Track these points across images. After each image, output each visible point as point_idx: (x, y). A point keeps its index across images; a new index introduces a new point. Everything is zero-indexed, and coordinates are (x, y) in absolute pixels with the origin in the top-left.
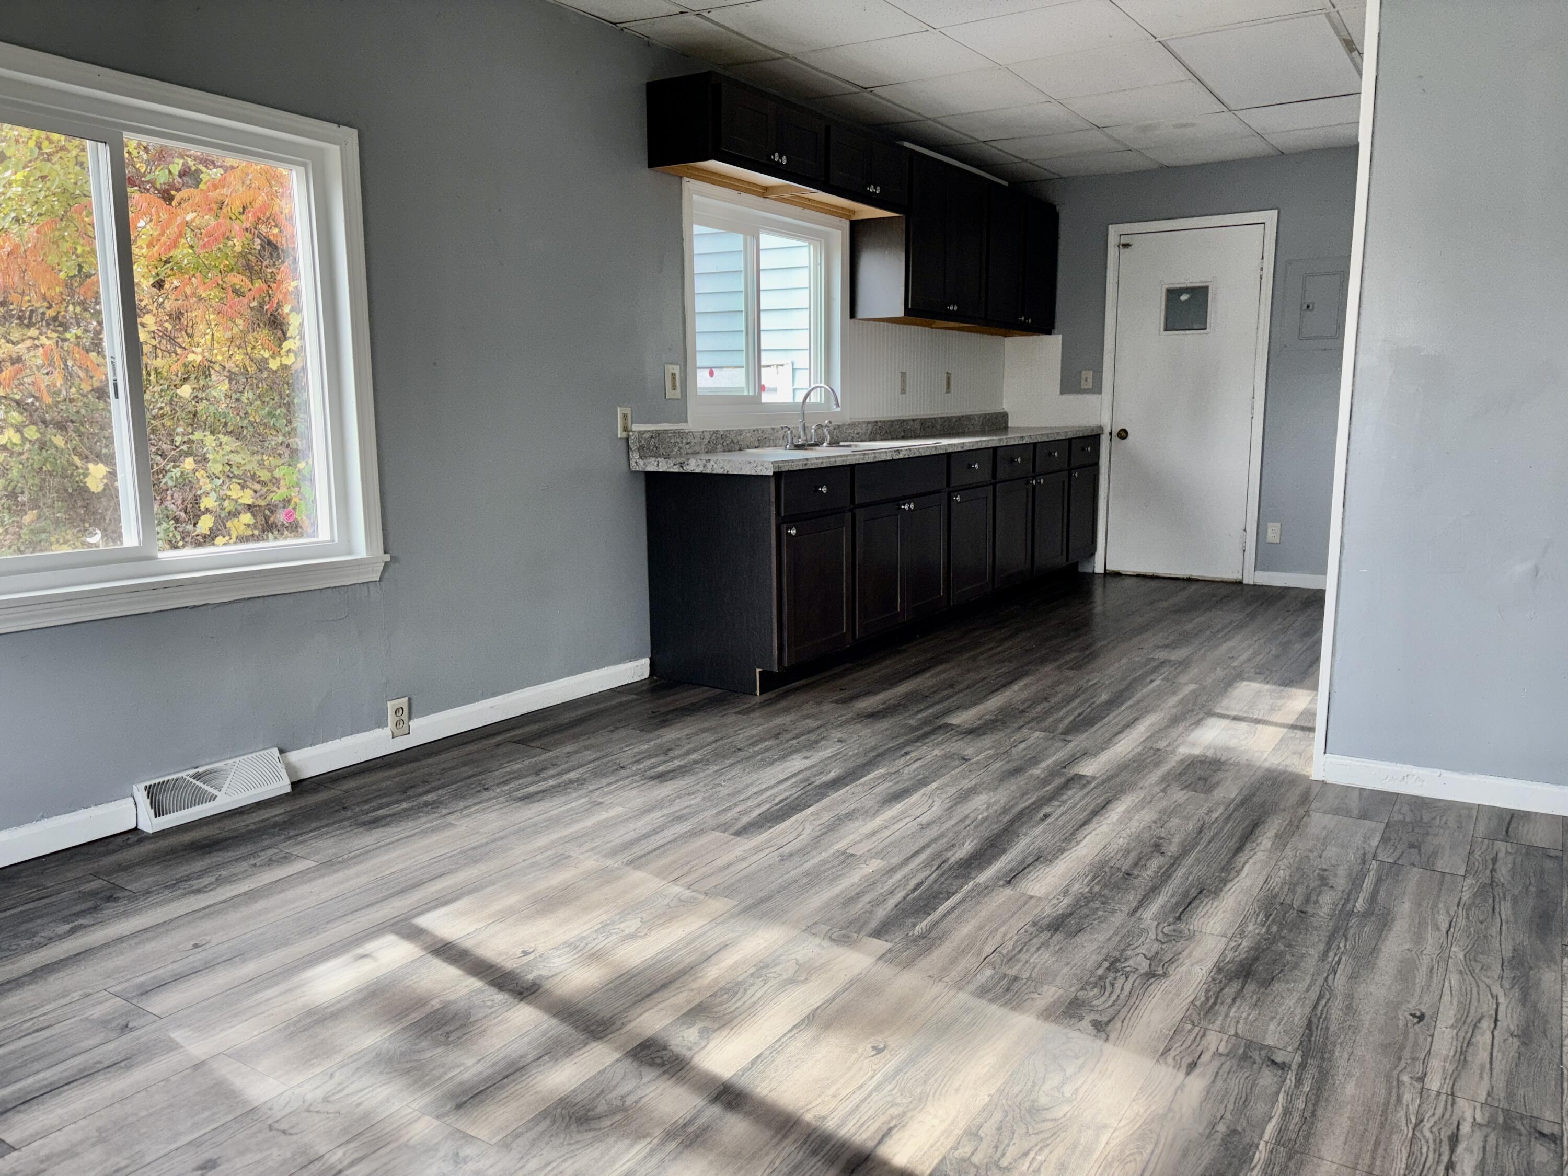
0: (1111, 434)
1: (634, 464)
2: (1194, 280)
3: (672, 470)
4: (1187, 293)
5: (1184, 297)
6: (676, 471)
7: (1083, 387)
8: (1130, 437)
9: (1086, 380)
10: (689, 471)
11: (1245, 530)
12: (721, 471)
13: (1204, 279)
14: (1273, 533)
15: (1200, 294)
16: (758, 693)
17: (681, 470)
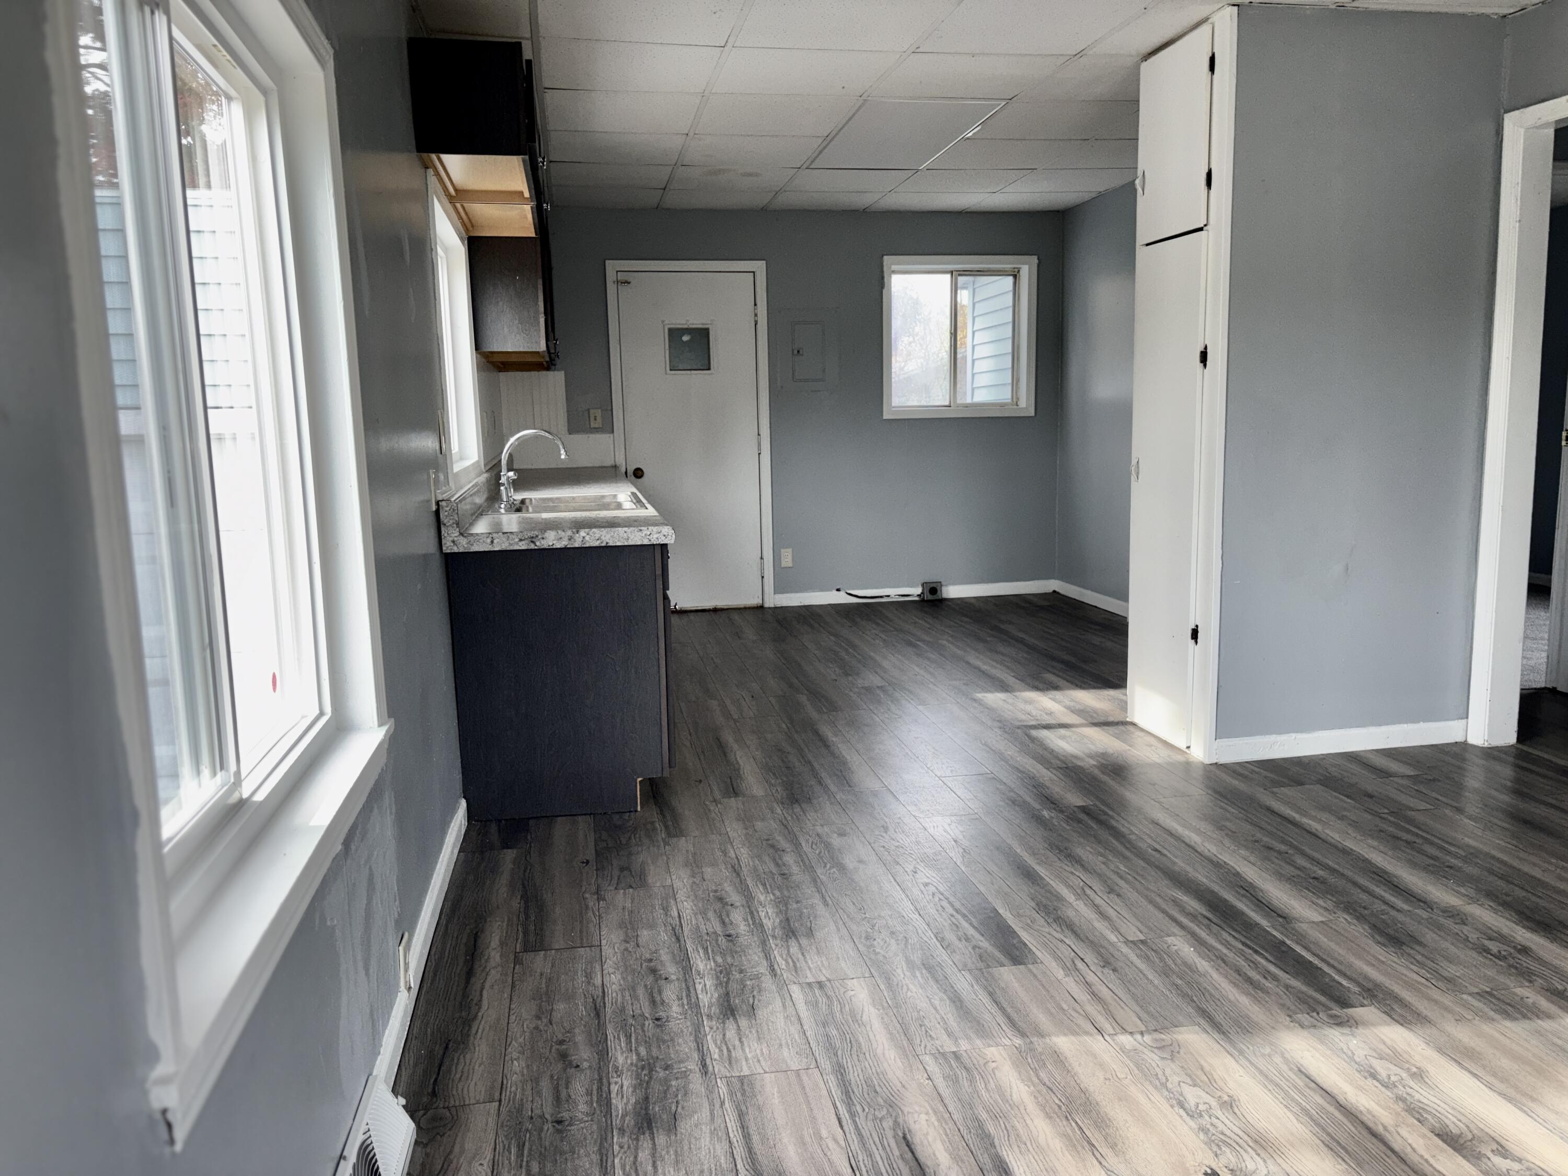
0: (626, 473)
1: (449, 544)
2: (696, 322)
3: (516, 547)
4: (690, 334)
5: (686, 338)
6: (523, 548)
7: (593, 425)
8: (645, 475)
9: (595, 419)
10: (546, 546)
11: (762, 558)
12: (597, 544)
13: (704, 322)
14: (787, 559)
15: (702, 336)
16: (639, 808)
17: (532, 546)
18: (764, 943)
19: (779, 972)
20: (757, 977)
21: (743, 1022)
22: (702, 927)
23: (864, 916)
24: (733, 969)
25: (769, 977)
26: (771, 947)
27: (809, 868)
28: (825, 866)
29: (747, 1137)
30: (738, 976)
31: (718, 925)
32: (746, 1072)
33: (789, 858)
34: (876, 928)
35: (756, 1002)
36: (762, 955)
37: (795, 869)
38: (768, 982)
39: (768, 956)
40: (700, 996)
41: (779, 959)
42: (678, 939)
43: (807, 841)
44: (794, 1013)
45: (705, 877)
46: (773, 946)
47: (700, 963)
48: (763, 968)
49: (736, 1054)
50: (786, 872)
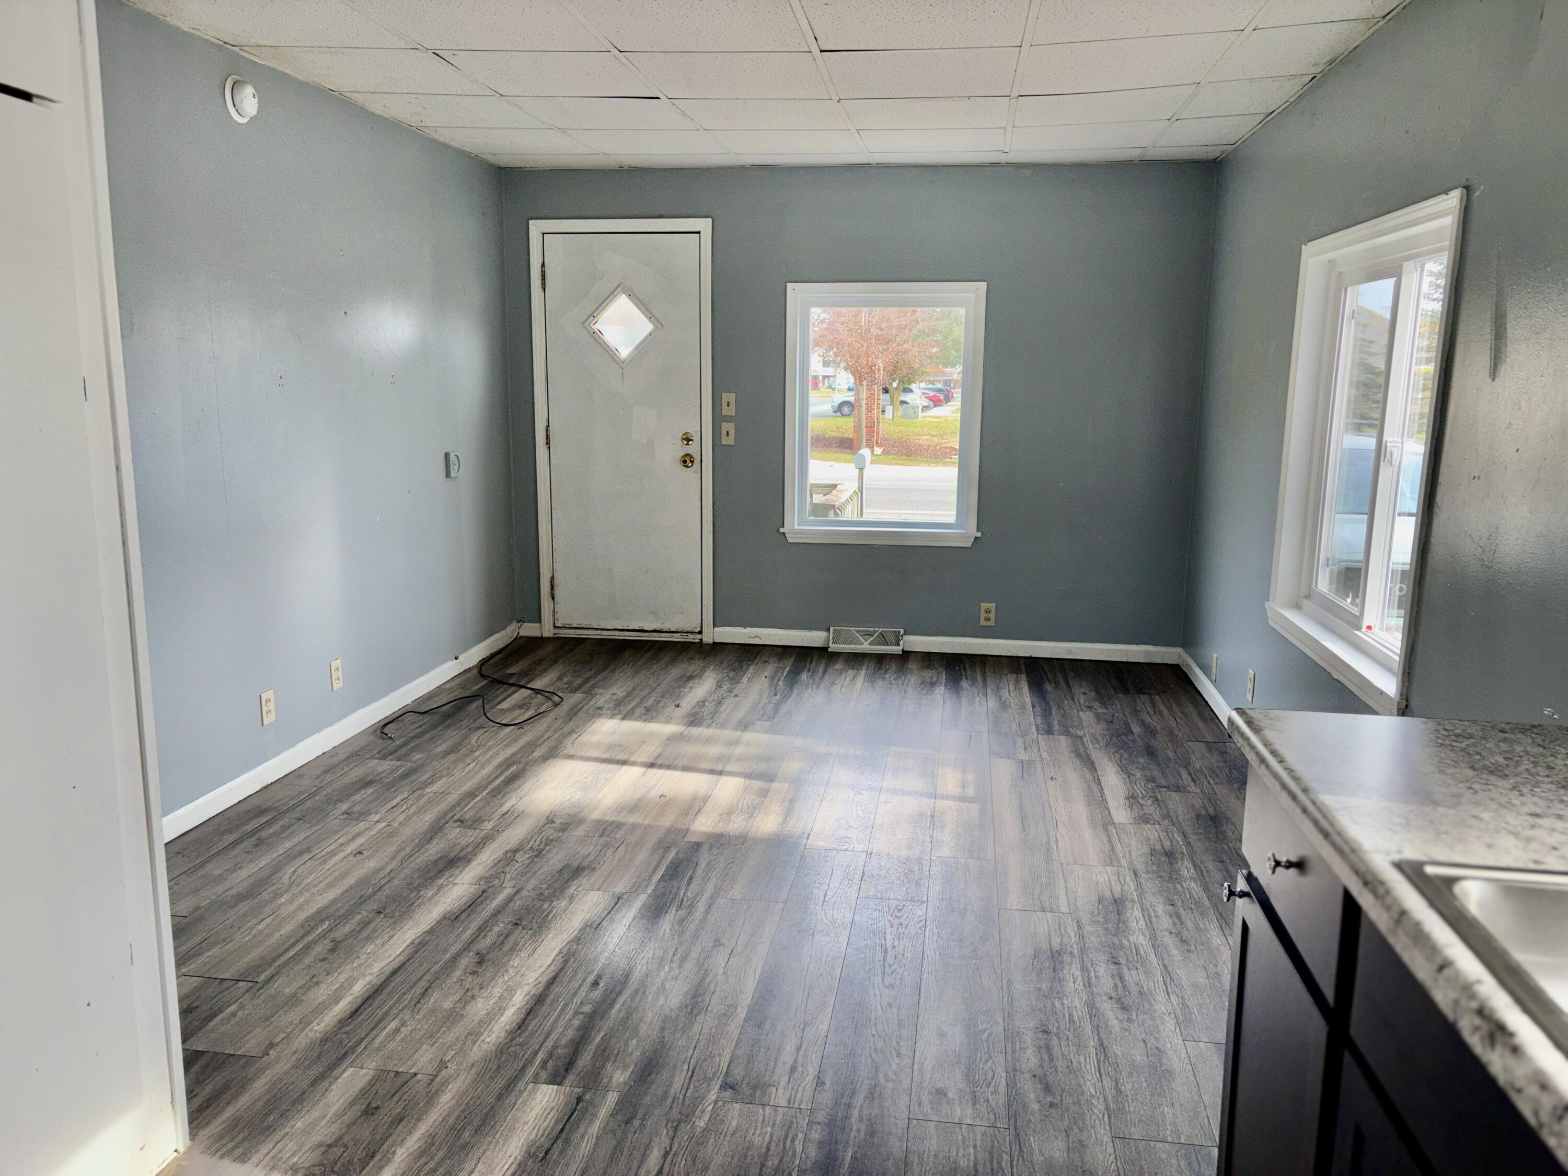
18: (1083, 951)
19: (1075, 924)
20: (1094, 922)
21: (1108, 894)
22: (1142, 978)
23: (978, 963)
24: (1113, 932)
25: (1084, 921)
26: (1078, 945)
27: (1011, 1035)
28: (989, 1035)
29: (1110, 842)
30: (1110, 926)
31: (1126, 978)
32: (1108, 868)
33: (1030, 1059)
34: (972, 948)
35: (1097, 905)
36: (1087, 940)
37: (1028, 1038)
38: (1085, 918)
39: (1081, 937)
40: (1141, 916)
41: (1072, 934)
42: (1165, 966)
43: (995, 1092)
44: (1069, 894)
45: (1142, 1044)
46: (1075, 946)
47: (1142, 941)
48: (1088, 928)
49: (1115, 878)
50: (1040, 1035)
